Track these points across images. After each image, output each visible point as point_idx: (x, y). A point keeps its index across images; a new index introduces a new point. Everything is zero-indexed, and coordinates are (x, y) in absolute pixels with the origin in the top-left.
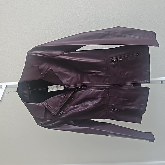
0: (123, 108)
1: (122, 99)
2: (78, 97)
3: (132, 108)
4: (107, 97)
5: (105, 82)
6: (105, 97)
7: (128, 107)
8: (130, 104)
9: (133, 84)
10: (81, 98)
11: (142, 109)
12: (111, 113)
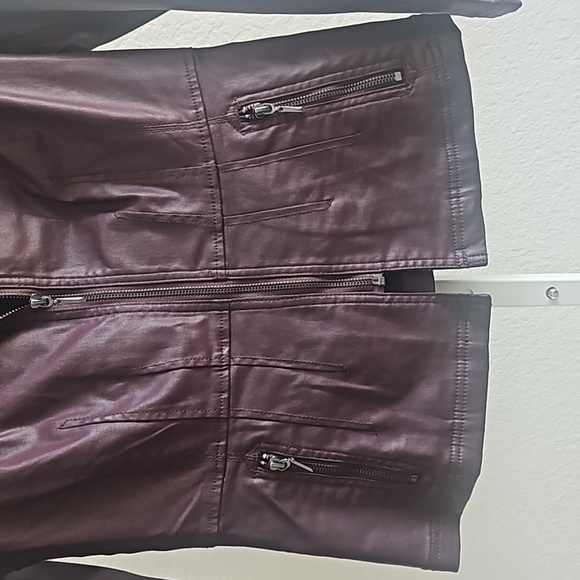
0: (334, 445)
1: (319, 380)
2: (18, 373)
3: (393, 445)
4: (220, 367)
5: (203, 263)
6: (208, 367)
7: (366, 441)
8: (376, 417)
9: (385, 274)
10: (40, 377)
11: (457, 453)
12: (253, 487)
